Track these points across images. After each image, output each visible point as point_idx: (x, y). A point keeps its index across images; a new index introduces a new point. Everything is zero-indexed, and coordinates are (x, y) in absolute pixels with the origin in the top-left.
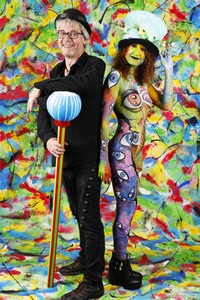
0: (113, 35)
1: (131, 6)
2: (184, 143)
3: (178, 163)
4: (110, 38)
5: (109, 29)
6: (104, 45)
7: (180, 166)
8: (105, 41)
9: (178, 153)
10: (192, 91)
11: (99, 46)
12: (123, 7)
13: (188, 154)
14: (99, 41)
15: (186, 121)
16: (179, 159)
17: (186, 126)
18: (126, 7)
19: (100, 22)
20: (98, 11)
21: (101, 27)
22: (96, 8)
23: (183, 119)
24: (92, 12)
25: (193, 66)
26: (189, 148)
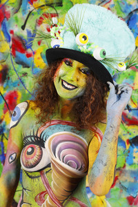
0: (39, 43)
1: (59, 10)
2: (128, 168)
3: (121, 192)
4: (35, 47)
5: (34, 36)
6: (29, 56)
7: (125, 195)
8: (29, 51)
9: (121, 179)
10: (133, 106)
11: (22, 56)
12: (49, 10)
13: (132, 180)
14: (23, 51)
15: (129, 141)
16: (123, 187)
17: (128, 146)
18: (53, 11)
19: (23, 27)
20: (19, 15)
21: (24, 34)
22: (17, 11)
23: (125, 139)
24: (13, 17)
25: (132, 77)
26: (133, 173)
